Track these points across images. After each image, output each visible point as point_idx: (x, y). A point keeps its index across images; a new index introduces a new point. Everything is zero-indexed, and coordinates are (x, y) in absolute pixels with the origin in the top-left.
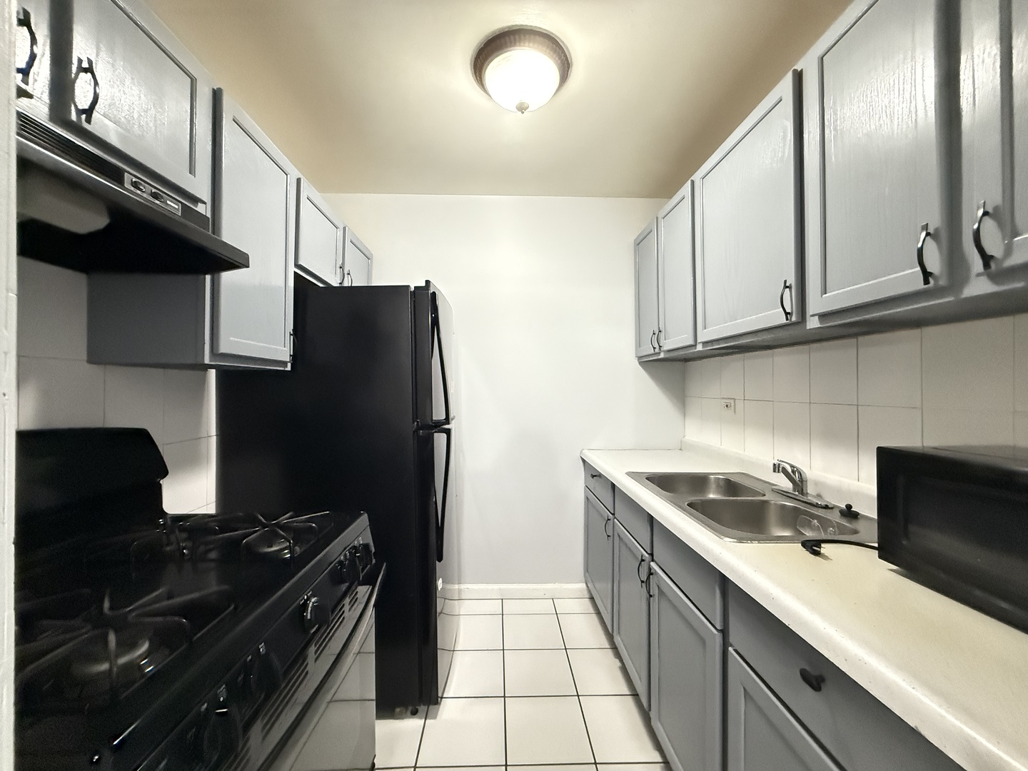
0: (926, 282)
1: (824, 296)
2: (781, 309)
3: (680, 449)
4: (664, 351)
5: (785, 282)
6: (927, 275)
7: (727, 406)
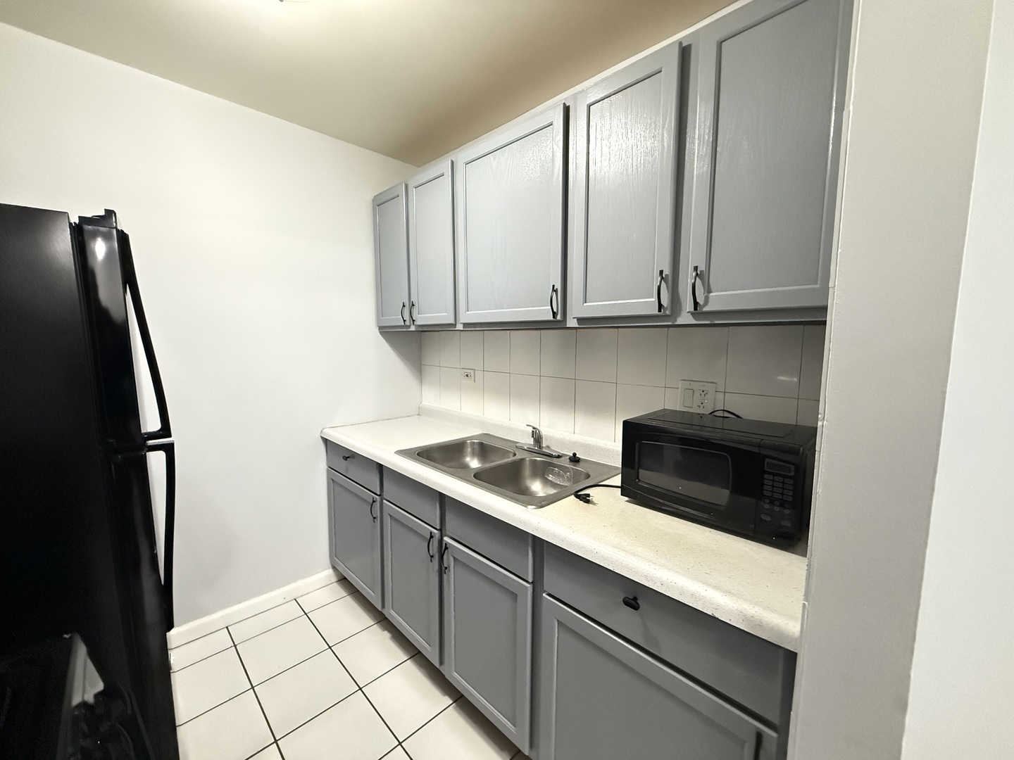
0: (660, 311)
1: (585, 304)
2: (550, 307)
3: (419, 415)
4: (416, 325)
5: (554, 286)
6: (660, 306)
7: (467, 376)
